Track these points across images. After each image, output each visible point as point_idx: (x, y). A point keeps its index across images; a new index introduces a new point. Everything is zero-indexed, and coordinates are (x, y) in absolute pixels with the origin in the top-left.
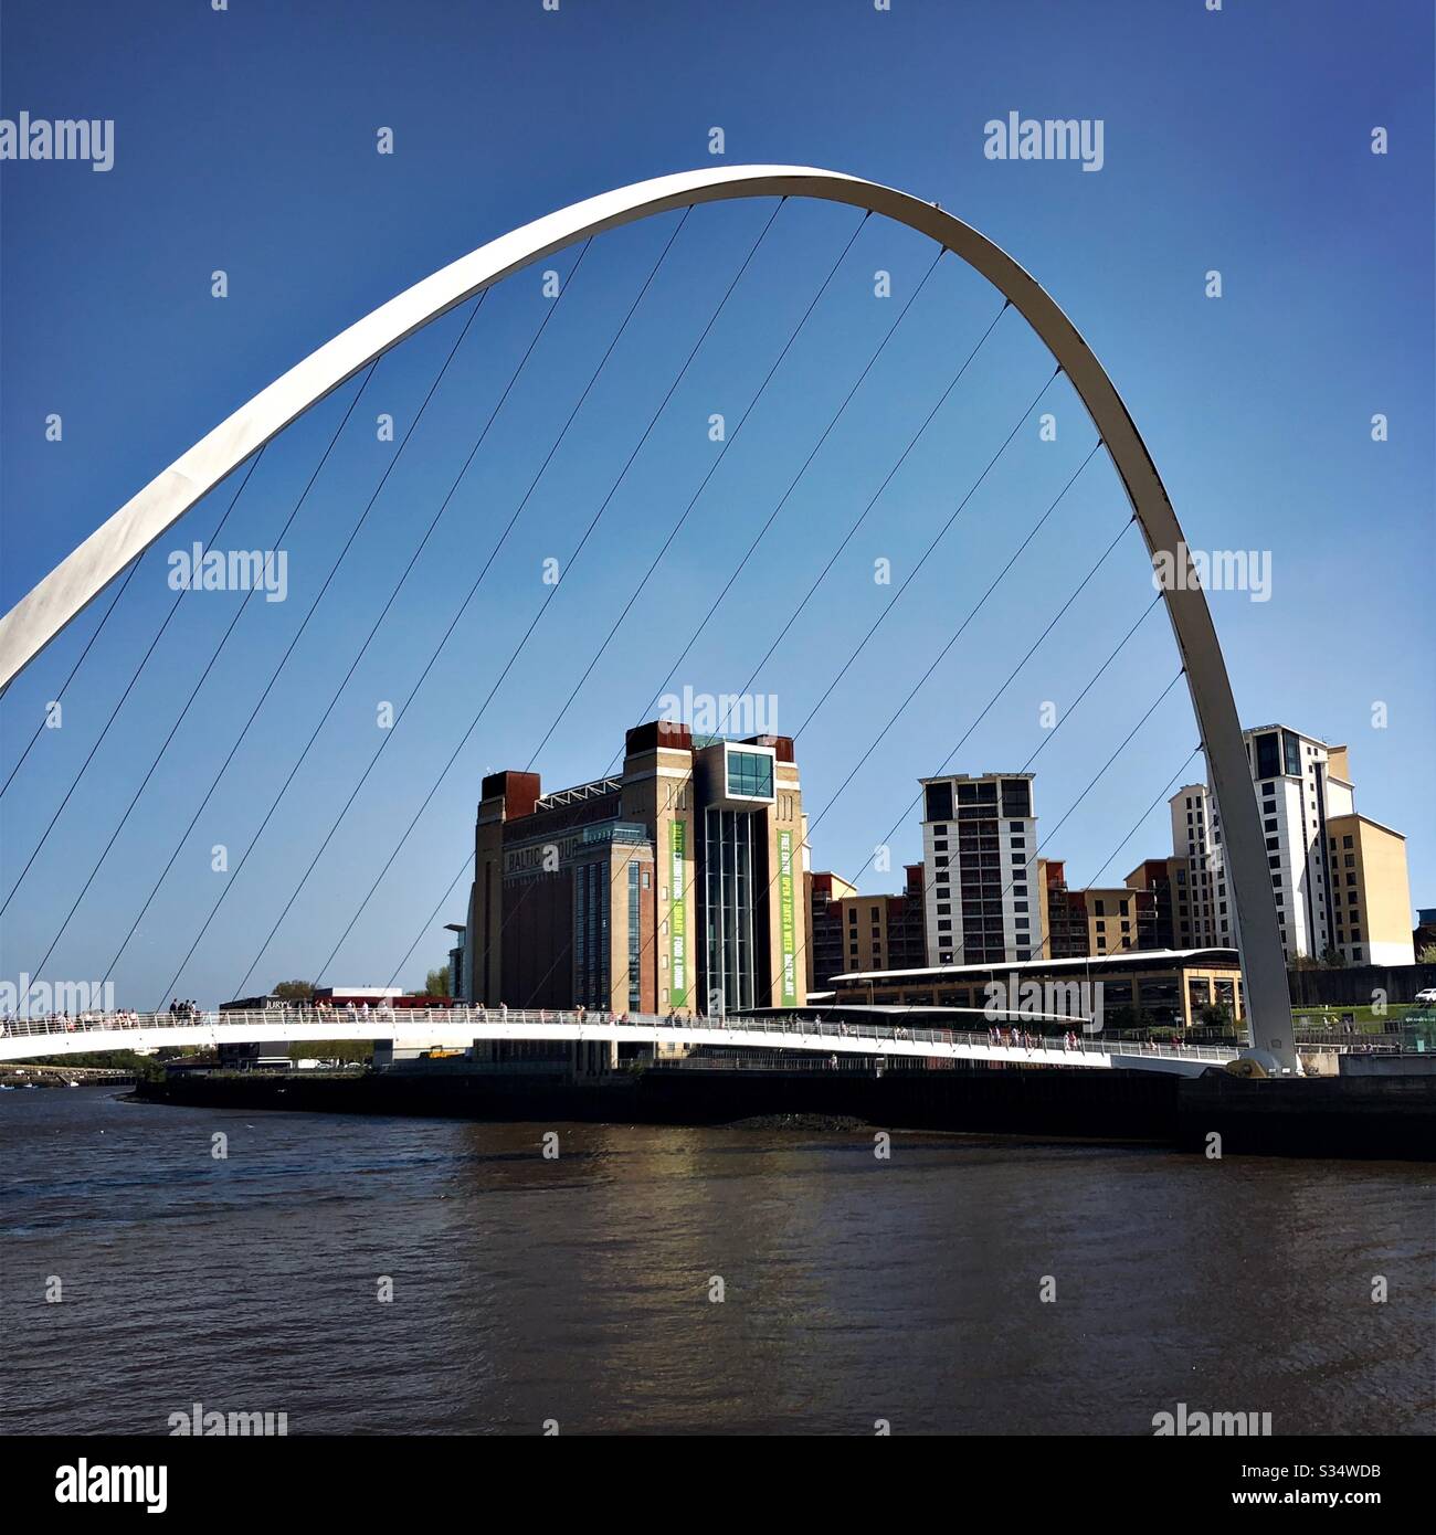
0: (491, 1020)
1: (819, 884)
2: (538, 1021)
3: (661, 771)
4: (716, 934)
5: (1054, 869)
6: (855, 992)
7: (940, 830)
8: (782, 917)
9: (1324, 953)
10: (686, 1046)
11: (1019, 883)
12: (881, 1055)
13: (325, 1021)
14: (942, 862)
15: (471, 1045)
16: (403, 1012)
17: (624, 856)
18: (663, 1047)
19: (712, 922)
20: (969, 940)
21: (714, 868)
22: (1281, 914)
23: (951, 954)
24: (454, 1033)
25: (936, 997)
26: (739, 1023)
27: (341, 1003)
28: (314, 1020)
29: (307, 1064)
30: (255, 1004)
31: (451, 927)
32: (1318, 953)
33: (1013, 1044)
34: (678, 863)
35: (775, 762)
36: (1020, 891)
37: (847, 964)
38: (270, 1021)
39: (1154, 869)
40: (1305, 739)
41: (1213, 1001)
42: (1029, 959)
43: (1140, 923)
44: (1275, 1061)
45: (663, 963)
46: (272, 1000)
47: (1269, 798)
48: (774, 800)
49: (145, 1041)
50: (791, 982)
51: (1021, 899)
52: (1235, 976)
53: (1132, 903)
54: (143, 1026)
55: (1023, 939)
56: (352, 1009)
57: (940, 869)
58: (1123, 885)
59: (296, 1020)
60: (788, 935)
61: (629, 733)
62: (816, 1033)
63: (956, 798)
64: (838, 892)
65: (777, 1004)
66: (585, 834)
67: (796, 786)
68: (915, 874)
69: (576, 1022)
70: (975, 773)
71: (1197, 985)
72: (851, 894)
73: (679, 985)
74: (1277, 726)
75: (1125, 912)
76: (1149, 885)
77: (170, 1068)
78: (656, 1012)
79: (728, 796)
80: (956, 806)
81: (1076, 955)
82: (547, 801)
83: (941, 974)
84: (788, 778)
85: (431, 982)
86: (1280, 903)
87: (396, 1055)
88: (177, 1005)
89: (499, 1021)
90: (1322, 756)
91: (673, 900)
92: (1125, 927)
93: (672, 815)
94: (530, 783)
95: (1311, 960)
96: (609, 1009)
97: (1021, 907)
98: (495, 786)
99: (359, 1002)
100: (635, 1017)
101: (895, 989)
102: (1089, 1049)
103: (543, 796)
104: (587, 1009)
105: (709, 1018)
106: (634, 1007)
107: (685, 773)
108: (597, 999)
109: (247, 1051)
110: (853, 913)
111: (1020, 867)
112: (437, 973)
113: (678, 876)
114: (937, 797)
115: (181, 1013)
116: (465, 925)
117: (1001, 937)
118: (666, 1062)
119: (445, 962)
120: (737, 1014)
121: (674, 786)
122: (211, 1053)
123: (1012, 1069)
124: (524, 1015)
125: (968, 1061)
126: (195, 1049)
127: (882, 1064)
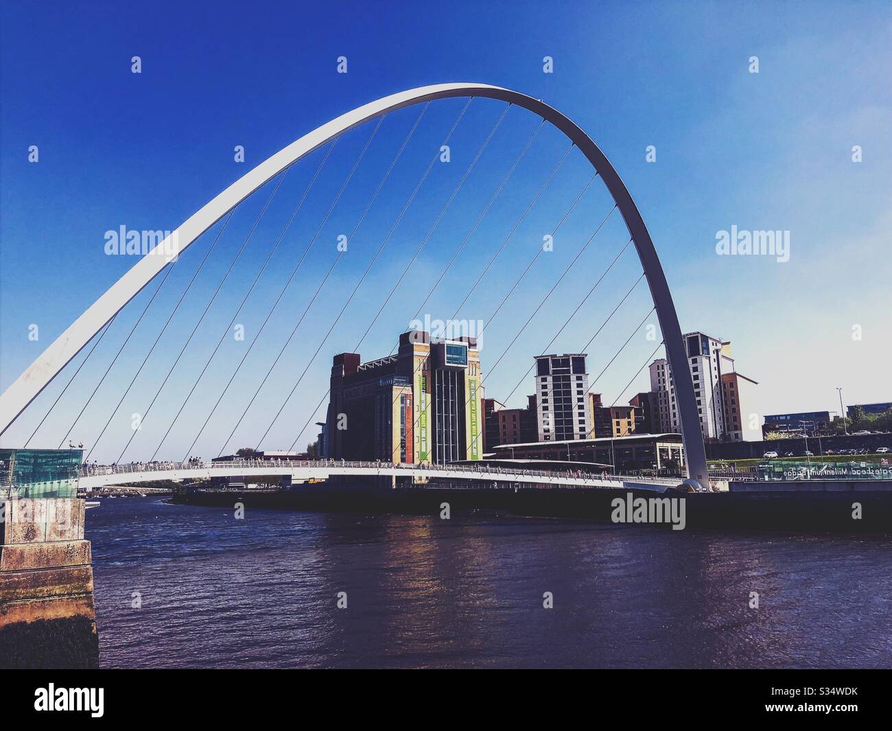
0: (337, 466)
1: (488, 404)
2: (359, 467)
3: (415, 353)
4: (441, 427)
5: (597, 398)
6: (506, 453)
7: (544, 380)
8: (472, 419)
9: (721, 436)
10: (427, 478)
11: (580, 404)
12: (517, 482)
13: (260, 466)
14: (545, 394)
15: (328, 477)
16: (296, 463)
17: (397, 392)
18: (416, 478)
19: (439, 421)
20: (557, 430)
21: (440, 397)
22: (701, 418)
23: (549, 436)
24: (320, 472)
25: (542, 455)
26: (451, 468)
27: (268, 458)
28: (255, 466)
29: (251, 486)
30: (229, 458)
31: (319, 424)
32: (718, 436)
33: (578, 477)
34: (423, 395)
35: (468, 349)
36: (581, 407)
37: (501, 441)
38: (235, 467)
39: (642, 397)
40: (711, 338)
41: (670, 458)
42: (585, 438)
43: (635, 422)
44: (700, 486)
45: (416, 440)
46: (236, 457)
47: (695, 365)
48: (467, 366)
49: (177, 476)
50: (475, 448)
51: (581, 411)
52: (680, 446)
53: (632, 413)
54: (176, 469)
55: (582, 429)
56: (272, 461)
57: (544, 397)
58: (628, 405)
59: (247, 466)
60: (474, 427)
61: (401, 336)
62: (487, 472)
63: (551, 365)
64: (497, 408)
65: (469, 459)
66: (381, 382)
67: (478, 360)
68: (532, 399)
69: (377, 467)
70: (560, 354)
71: (662, 450)
72: (503, 409)
73: (424, 450)
74: (698, 333)
75: (629, 418)
76: (640, 405)
77: (187, 487)
78: (413, 462)
79: (446, 364)
80: (551, 369)
81: (606, 437)
82: (363, 367)
83: (544, 445)
84: (474, 356)
85: (309, 448)
86: (701, 413)
87: (293, 482)
88: (192, 459)
89: (341, 466)
90: (719, 346)
91: (421, 412)
92: (629, 423)
93: (420, 373)
94: (355, 358)
95: (714, 439)
96: (391, 461)
97: (581, 415)
98: (340, 360)
99: (276, 458)
100: (403, 465)
101: (523, 452)
102: (613, 479)
103: (361, 365)
104: (382, 461)
105: (438, 465)
106: (403, 460)
107: (426, 353)
108: (387, 457)
109: (224, 481)
110: (504, 417)
111: (580, 396)
112: (312, 445)
113: (423, 401)
114: (543, 365)
115: (194, 462)
116: (325, 422)
117: (572, 428)
118: (418, 485)
119: (316, 440)
120: (451, 463)
121: (421, 360)
122: (207, 481)
123: (578, 488)
124: (352, 464)
125: (558, 485)
126: (200, 479)
127: (516, 486)
